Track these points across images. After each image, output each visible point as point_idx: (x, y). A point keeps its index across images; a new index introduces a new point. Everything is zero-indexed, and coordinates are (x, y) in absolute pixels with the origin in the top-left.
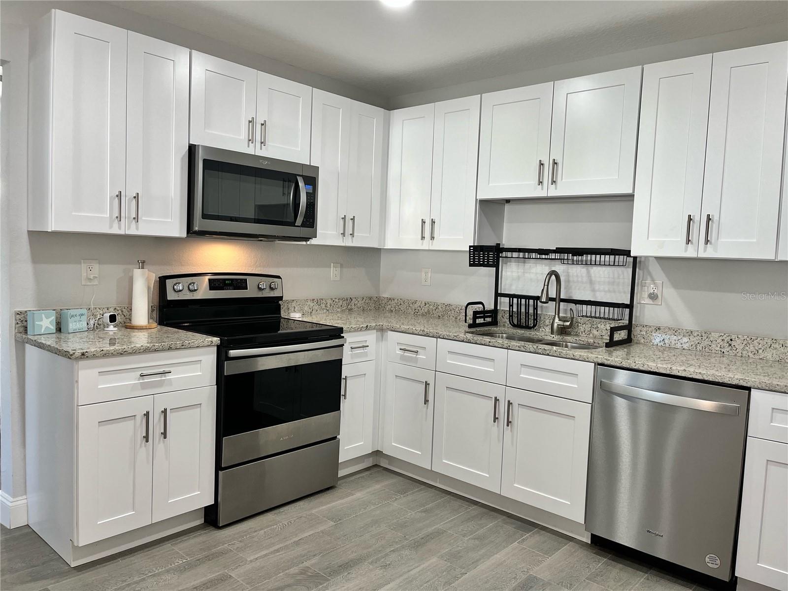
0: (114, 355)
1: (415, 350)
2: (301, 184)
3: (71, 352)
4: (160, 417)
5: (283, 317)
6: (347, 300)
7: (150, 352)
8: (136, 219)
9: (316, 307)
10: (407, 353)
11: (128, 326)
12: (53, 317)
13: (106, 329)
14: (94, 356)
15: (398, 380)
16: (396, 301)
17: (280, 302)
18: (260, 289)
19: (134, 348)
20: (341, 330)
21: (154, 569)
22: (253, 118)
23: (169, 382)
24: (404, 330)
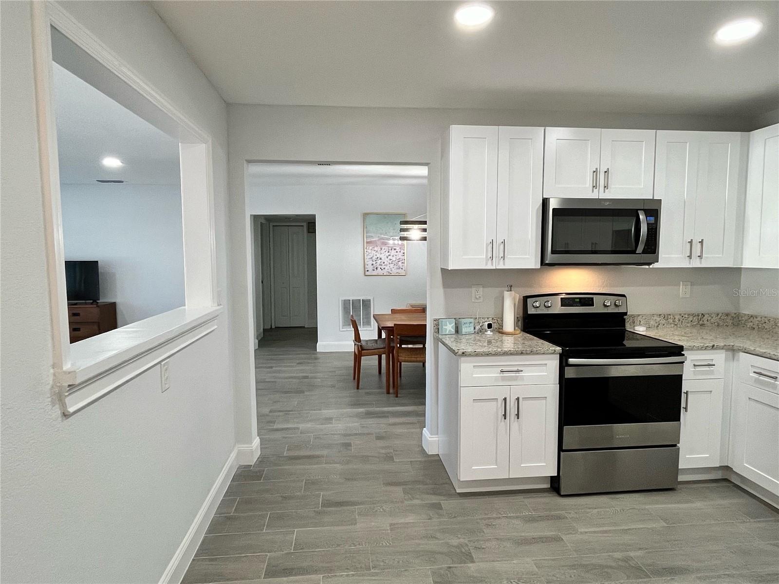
0: (483, 355)
1: (773, 375)
2: (642, 217)
3: (456, 351)
4: (515, 403)
5: (628, 330)
6: (698, 316)
7: (507, 355)
8: (504, 257)
9: (664, 322)
10: (762, 377)
11: (500, 331)
12: (454, 324)
13: (486, 333)
14: (470, 355)
15: (752, 403)
16: (759, 319)
17: (625, 317)
18: (605, 306)
19: (496, 352)
20: (681, 348)
21: (508, 513)
22: (597, 169)
23: (522, 378)
24: (760, 354)
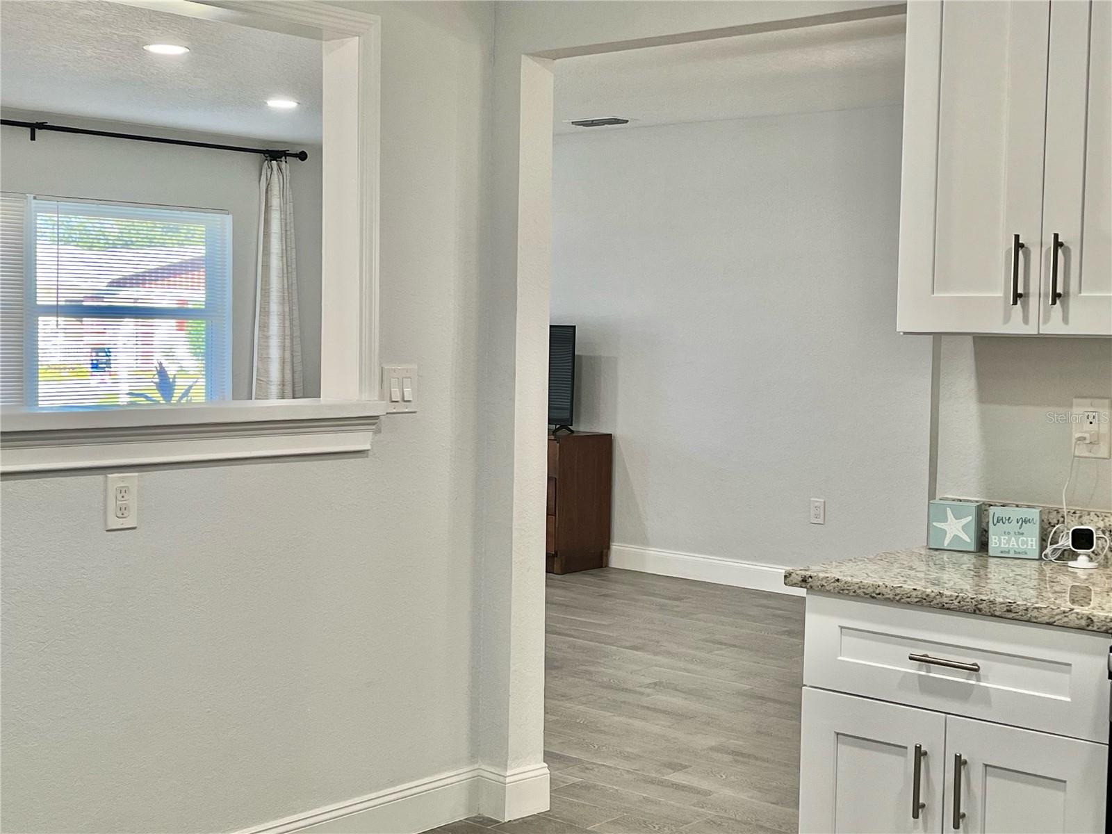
0: (858, 596)
7: (930, 606)
12: (970, 518)
19: (898, 591)
23: (985, 697)
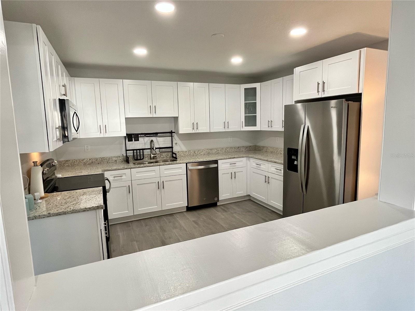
24: (114, 169)
